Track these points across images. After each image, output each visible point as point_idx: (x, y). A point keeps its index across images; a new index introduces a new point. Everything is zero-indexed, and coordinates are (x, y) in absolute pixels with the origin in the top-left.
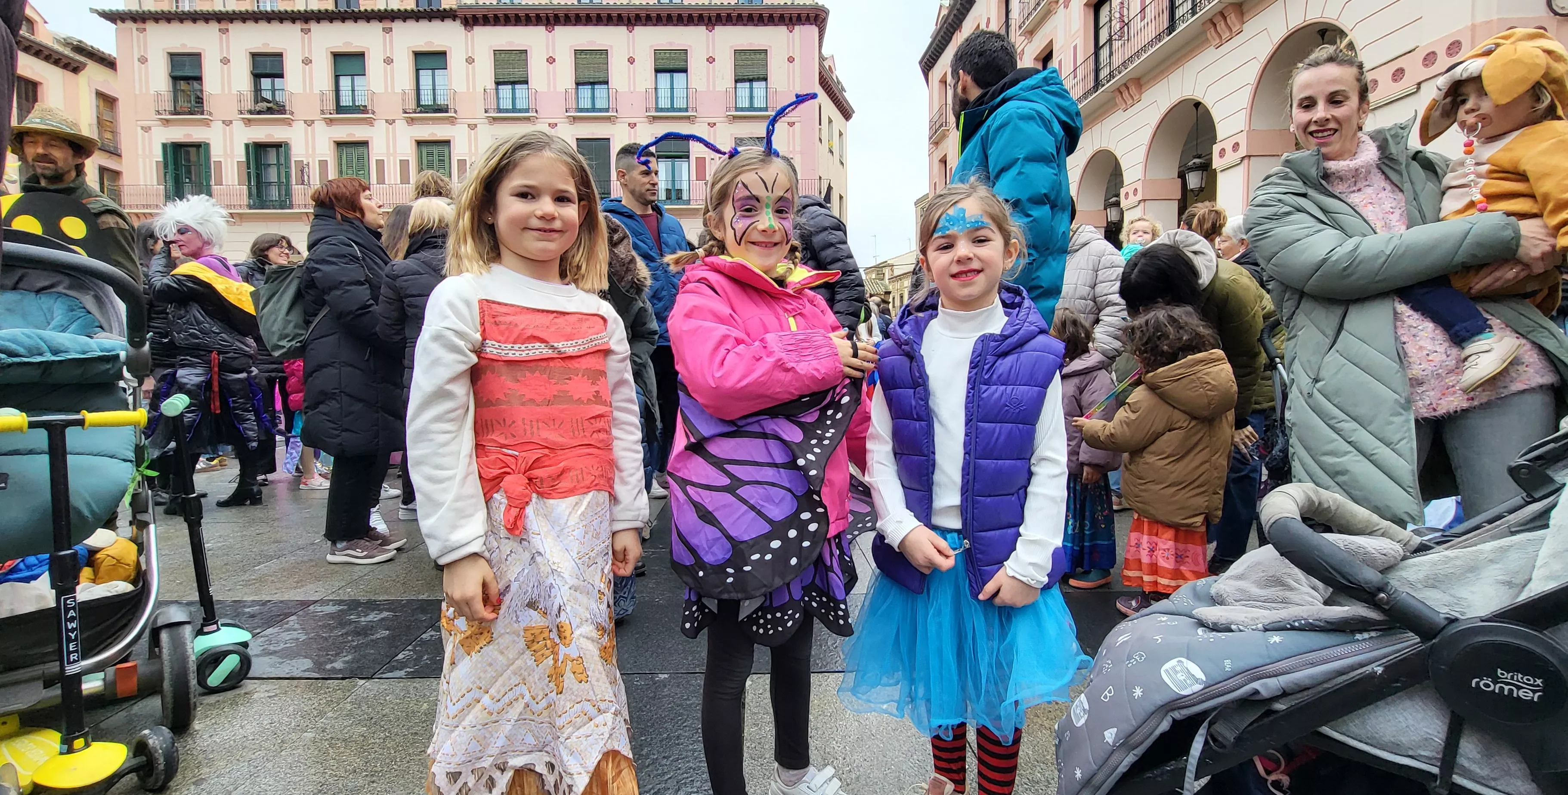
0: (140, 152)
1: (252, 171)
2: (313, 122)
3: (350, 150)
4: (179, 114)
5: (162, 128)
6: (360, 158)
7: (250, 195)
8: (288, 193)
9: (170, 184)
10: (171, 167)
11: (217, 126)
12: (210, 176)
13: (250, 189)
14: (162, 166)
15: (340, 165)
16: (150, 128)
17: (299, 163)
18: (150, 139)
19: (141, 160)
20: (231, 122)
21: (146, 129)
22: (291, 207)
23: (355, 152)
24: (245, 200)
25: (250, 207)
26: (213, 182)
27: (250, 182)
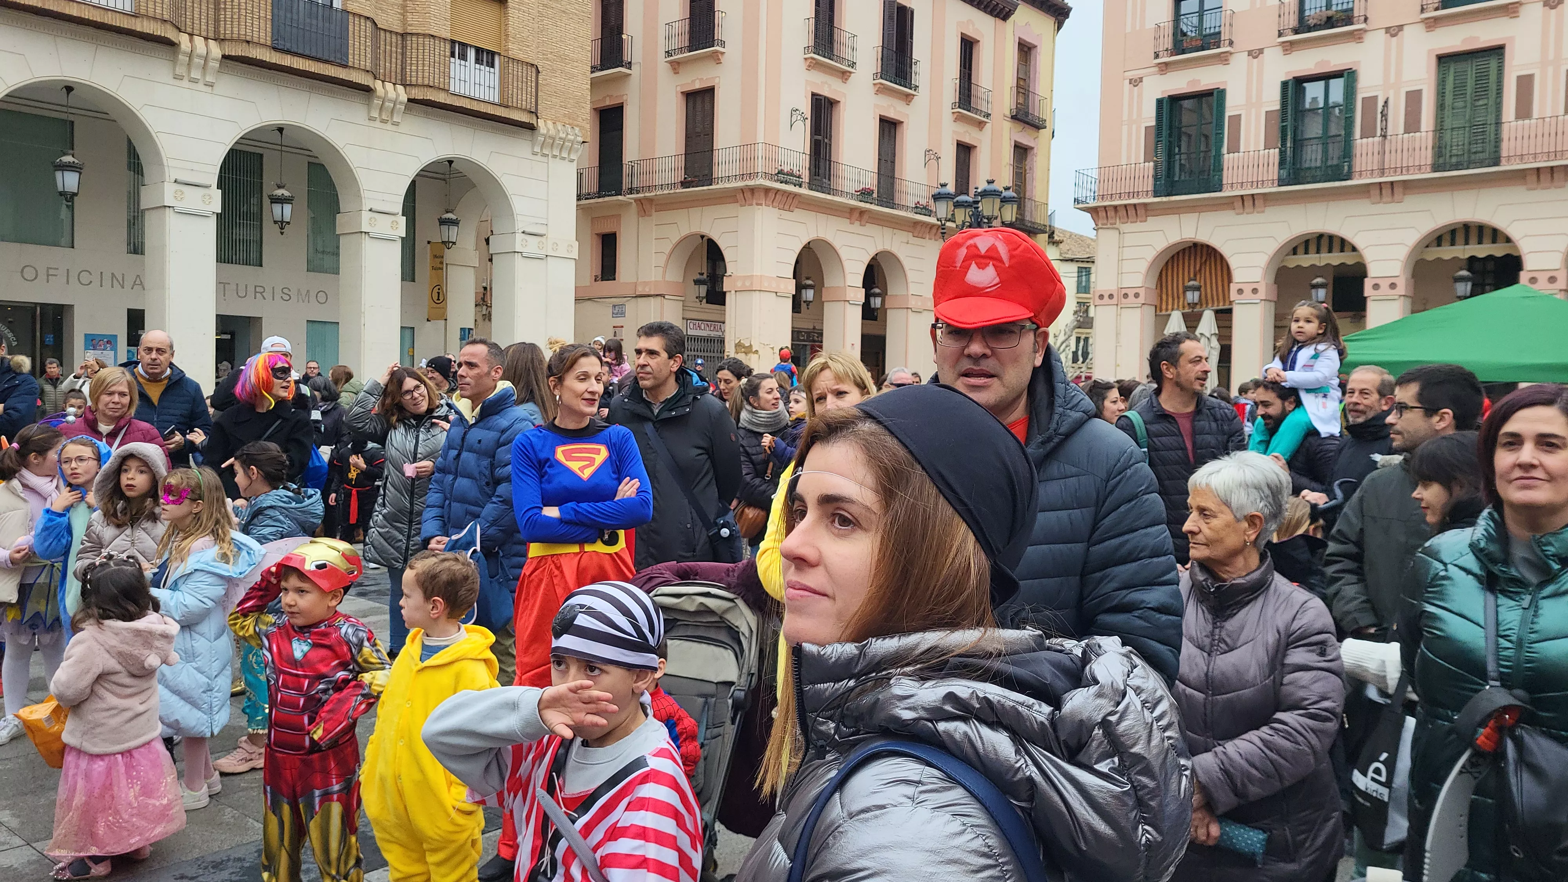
0: (1125, 117)
1: (1289, 123)
2: (1400, 27)
3: (1461, 66)
4: (1183, 52)
5: (1158, 76)
6: (1482, 77)
7: (1282, 163)
8: (1347, 153)
9: (1162, 158)
10: (1165, 133)
11: (1240, 60)
12: (1223, 138)
13: (1282, 153)
14: (1153, 133)
15: (1441, 94)
16: (1141, 80)
17: (1370, 102)
18: (1140, 96)
19: (1125, 128)
20: (1261, 51)
21: (1136, 82)
22: (1348, 177)
23: (1470, 70)
24: (1274, 172)
25: (1282, 182)
26: (1225, 150)
27: (1284, 143)
